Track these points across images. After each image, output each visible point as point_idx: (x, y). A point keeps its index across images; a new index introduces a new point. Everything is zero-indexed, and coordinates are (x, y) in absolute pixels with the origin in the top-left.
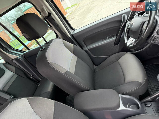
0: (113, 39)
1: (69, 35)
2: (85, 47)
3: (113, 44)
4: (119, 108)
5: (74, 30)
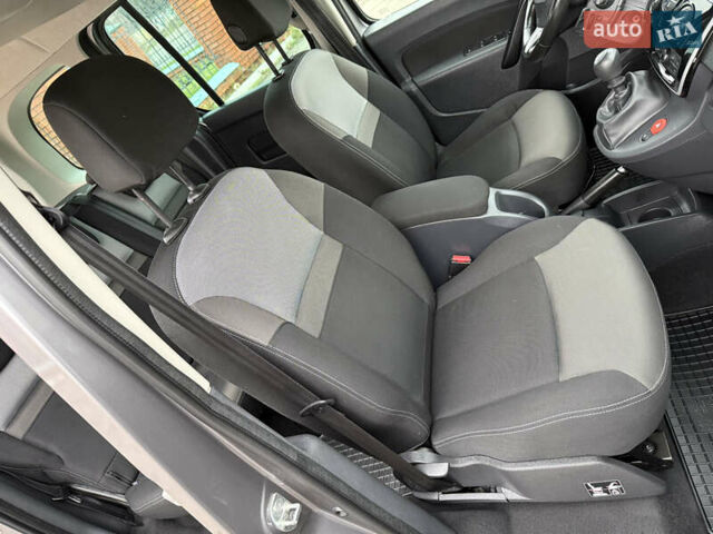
0: (499, 46)
1: (354, 42)
2: (408, 80)
4: (485, 212)
5: (370, 22)
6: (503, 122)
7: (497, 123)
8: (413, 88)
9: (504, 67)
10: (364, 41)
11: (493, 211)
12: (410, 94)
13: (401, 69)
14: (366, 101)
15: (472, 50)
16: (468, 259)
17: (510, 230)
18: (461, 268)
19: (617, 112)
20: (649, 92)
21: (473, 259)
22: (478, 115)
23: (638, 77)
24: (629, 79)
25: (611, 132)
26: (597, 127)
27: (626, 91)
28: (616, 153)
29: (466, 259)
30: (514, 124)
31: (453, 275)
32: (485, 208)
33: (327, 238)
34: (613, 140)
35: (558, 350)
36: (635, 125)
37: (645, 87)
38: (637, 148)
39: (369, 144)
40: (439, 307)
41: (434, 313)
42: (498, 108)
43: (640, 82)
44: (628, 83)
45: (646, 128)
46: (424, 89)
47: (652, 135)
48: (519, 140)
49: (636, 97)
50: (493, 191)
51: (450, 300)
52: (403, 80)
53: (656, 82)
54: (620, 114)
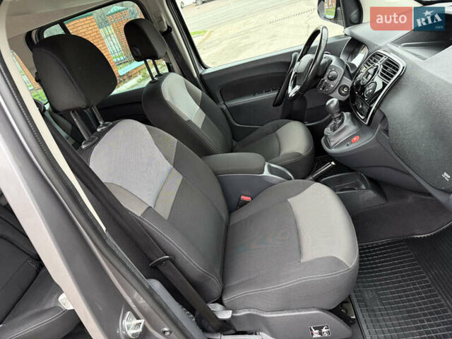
0: (273, 94)
1: (195, 75)
2: (222, 102)
4: (262, 173)
5: (206, 68)
6: (271, 133)
7: (267, 134)
8: (224, 107)
9: (274, 106)
10: (201, 76)
11: (266, 173)
12: (222, 109)
13: (219, 96)
14: (198, 107)
15: (259, 93)
16: (250, 199)
17: (274, 184)
18: (246, 203)
19: (334, 131)
20: (352, 123)
21: (252, 199)
22: (257, 128)
23: (346, 115)
24: (342, 115)
25: (331, 140)
26: (324, 138)
27: (340, 121)
28: (333, 151)
29: (248, 199)
30: (276, 135)
31: (240, 207)
32: (262, 171)
33: (175, 171)
34: (332, 144)
35: (300, 247)
36: (343, 138)
37: (349, 120)
38: (344, 148)
39: (200, 126)
40: (231, 224)
41: (227, 227)
42: (268, 126)
44: (341, 117)
45: (349, 139)
46: (230, 109)
47: (352, 143)
48: (279, 142)
49: (345, 124)
50: (267, 164)
51: (237, 221)
52: (219, 102)
53: (354, 119)
54: (337, 131)
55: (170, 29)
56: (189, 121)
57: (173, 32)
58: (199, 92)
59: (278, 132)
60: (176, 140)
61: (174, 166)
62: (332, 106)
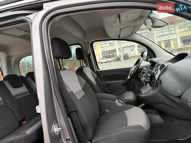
1: (95, 71)
3: (122, 85)
4: (115, 101)
5: (99, 69)
8: (104, 83)
10: (97, 72)
13: (102, 79)
14: (94, 80)
15: (117, 80)
24: (147, 84)
25: (143, 92)
27: (146, 86)
29: (108, 111)
30: (123, 95)
33: (82, 90)
34: (143, 93)
36: (147, 91)
37: (149, 85)
38: (147, 95)
39: (95, 84)
43: (149, 84)
46: (106, 84)
47: (150, 93)
50: (117, 99)
52: (102, 81)
53: (151, 85)
54: (144, 89)
55: (90, 54)
56: (91, 80)
57: (90, 56)
58: (96, 75)
59: (123, 94)
60: (85, 81)
61: (83, 89)
62: (143, 80)
